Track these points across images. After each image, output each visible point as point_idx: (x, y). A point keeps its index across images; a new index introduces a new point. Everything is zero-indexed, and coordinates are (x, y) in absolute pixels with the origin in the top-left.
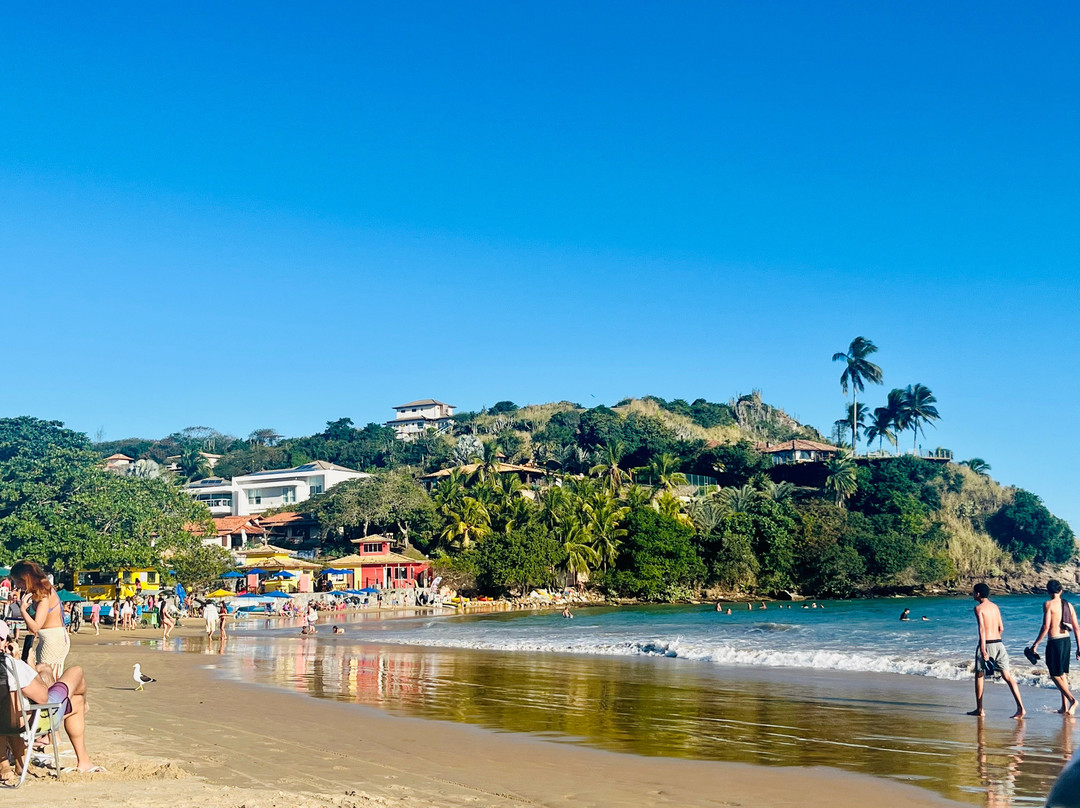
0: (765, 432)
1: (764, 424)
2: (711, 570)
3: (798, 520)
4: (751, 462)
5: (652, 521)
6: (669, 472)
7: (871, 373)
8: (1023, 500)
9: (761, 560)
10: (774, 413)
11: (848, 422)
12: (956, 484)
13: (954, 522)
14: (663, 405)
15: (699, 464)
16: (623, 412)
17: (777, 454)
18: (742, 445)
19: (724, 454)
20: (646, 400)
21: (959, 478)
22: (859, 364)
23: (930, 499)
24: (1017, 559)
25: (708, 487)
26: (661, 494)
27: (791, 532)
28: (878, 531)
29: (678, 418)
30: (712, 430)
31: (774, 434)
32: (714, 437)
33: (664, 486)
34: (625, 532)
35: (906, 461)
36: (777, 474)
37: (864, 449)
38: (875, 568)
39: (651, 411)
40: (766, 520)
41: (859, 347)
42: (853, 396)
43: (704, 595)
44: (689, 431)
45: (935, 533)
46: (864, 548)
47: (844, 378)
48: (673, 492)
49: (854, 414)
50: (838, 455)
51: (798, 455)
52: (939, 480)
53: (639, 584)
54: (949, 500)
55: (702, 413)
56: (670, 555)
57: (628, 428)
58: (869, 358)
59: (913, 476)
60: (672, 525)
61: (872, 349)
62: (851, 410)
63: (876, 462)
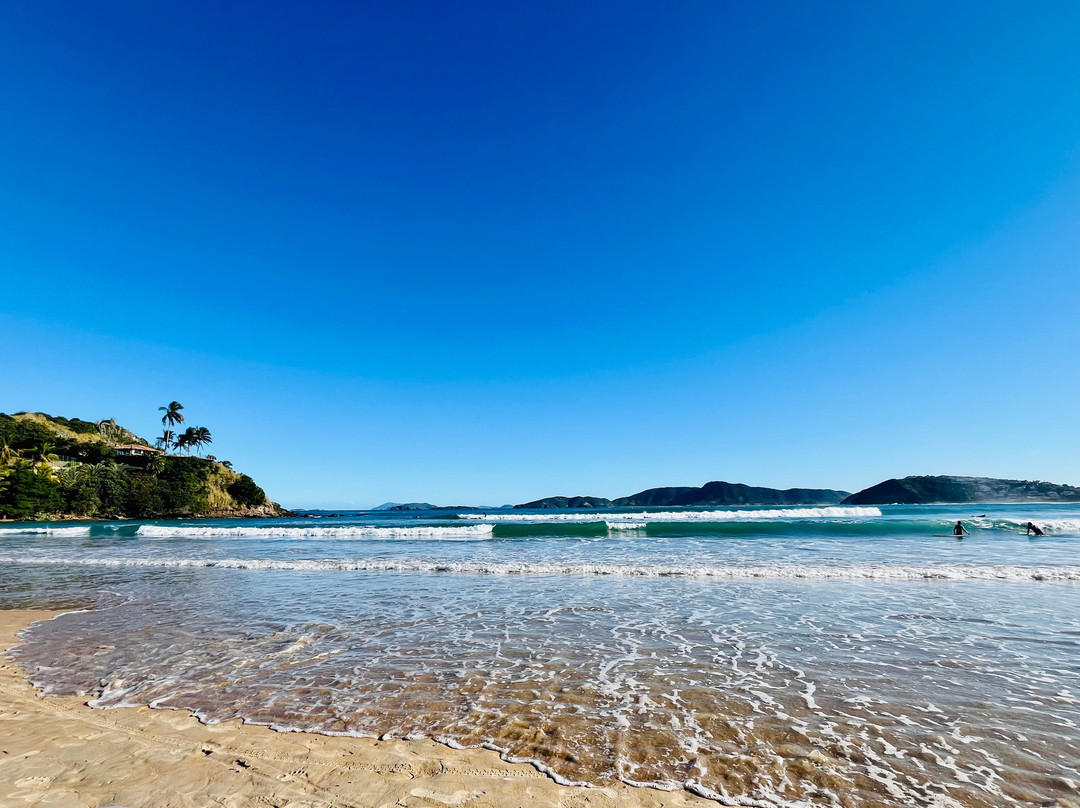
0: (116, 439)
1: (116, 435)
2: (69, 504)
3: (128, 482)
4: (104, 452)
5: (30, 478)
6: (46, 453)
7: (178, 418)
8: (245, 479)
9: (103, 500)
10: (123, 430)
11: (165, 439)
12: (215, 471)
13: (212, 487)
14: (49, 418)
15: (67, 450)
16: (19, 419)
17: (120, 450)
18: (100, 444)
19: (86, 446)
20: (37, 414)
21: (217, 468)
22: (173, 412)
23: (202, 476)
24: (239, 504)
25: (73, 463)
26: (39, 464)
27: (123, 487)
28: (173, 489)
29: (59, 426)
30: (82, 435)
31: (121, 441)
32: (82, 438)
33: (43, 461)
34: (9, 483)
35: (193, 459)
36: (119, 459)
37: (171, 452)
38: (169, 505)
39: (40, 420)
40: (109, 482)
41: (174, 406)
42: (168, 427)
43: (63, 518)
44: (65, 433)
45: (203, 491)
46: (164, 496)
47: (164, 419)
48: (48, 464)
49: (167, 436)
50: (155, 453)
51: (133, 452)
52: (207, 468)
53: (15, 511)
54: (212, 477)
55: (76, 425)
56: (41, 497)
57: (21, 427)
58: (178, 411)
59: (195, 466)
60: (46, 481)
61: (181, 407)
62: (166, 433)
63: (177, 458)
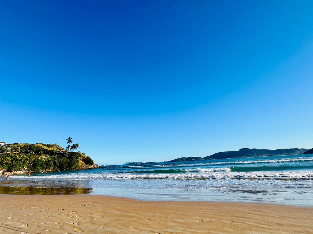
0: (57, 149)
1: (57, 147)
2: (47, 167)
3: (60, 160)
4: (54, 152)
5: (38, 160)
6: (42, 153)
7: (71, 142)
8: (88, 157)
9: (54, 165)
10: (58, 146)
11: (68, 148)
12: (80, 156)
13: (80, 160)
14: (42, 144)
15: (46, 152)
16: (36, 145)
17: (58, 151)
18: (53, 150)
19: (50, 151)
20: (40, 144)
21: (81, 155)
22: (70, 141)
23: (77, 157)
24: (87, 165)
25: (48, 156)
26: (40, 157)
27: (59, 162)
28: (70, 161)
29: (44, 146)
30: (49, 148)
31: (58, 149)
32: (49, 149)
33: (41, 156)
34: (34, 162)
35: (75, 153)
36: (58, 154)
37: (70, 151)
38: (70, 166)
39: (40, 145)
40: (55, 160)
41: (70, 138)
42: (69, 144)
43: (45, 171)
44: (46, 148)
45: (78, 162)
46: (68, 163)
47: (67, 142)
48: (42, 157)
49: (69, 147)
50: (66, 152)
51: (61, 152)
52: (79, 155)
53: (35, 169)
54: (79, 158)
55: (48, 146)
56: (40, 165)
57: (36, 147)
58: (71, 140)
59: (75, 155)
60: (42, 161)
61: (71, 139)
62: (68, 146)
63: (71, 153)
